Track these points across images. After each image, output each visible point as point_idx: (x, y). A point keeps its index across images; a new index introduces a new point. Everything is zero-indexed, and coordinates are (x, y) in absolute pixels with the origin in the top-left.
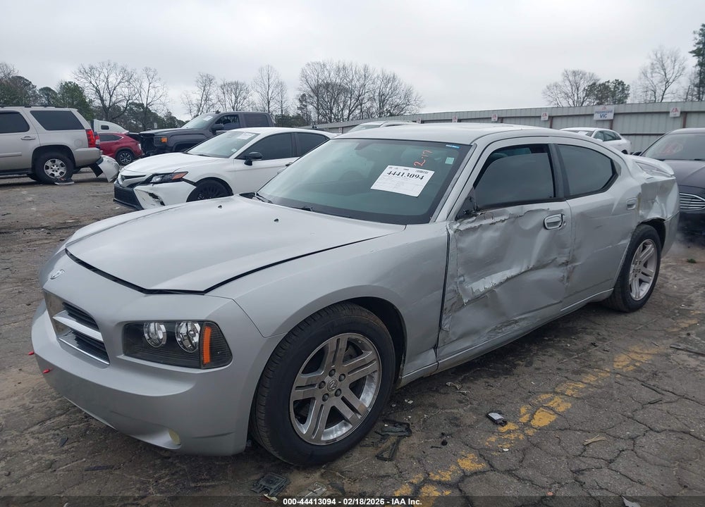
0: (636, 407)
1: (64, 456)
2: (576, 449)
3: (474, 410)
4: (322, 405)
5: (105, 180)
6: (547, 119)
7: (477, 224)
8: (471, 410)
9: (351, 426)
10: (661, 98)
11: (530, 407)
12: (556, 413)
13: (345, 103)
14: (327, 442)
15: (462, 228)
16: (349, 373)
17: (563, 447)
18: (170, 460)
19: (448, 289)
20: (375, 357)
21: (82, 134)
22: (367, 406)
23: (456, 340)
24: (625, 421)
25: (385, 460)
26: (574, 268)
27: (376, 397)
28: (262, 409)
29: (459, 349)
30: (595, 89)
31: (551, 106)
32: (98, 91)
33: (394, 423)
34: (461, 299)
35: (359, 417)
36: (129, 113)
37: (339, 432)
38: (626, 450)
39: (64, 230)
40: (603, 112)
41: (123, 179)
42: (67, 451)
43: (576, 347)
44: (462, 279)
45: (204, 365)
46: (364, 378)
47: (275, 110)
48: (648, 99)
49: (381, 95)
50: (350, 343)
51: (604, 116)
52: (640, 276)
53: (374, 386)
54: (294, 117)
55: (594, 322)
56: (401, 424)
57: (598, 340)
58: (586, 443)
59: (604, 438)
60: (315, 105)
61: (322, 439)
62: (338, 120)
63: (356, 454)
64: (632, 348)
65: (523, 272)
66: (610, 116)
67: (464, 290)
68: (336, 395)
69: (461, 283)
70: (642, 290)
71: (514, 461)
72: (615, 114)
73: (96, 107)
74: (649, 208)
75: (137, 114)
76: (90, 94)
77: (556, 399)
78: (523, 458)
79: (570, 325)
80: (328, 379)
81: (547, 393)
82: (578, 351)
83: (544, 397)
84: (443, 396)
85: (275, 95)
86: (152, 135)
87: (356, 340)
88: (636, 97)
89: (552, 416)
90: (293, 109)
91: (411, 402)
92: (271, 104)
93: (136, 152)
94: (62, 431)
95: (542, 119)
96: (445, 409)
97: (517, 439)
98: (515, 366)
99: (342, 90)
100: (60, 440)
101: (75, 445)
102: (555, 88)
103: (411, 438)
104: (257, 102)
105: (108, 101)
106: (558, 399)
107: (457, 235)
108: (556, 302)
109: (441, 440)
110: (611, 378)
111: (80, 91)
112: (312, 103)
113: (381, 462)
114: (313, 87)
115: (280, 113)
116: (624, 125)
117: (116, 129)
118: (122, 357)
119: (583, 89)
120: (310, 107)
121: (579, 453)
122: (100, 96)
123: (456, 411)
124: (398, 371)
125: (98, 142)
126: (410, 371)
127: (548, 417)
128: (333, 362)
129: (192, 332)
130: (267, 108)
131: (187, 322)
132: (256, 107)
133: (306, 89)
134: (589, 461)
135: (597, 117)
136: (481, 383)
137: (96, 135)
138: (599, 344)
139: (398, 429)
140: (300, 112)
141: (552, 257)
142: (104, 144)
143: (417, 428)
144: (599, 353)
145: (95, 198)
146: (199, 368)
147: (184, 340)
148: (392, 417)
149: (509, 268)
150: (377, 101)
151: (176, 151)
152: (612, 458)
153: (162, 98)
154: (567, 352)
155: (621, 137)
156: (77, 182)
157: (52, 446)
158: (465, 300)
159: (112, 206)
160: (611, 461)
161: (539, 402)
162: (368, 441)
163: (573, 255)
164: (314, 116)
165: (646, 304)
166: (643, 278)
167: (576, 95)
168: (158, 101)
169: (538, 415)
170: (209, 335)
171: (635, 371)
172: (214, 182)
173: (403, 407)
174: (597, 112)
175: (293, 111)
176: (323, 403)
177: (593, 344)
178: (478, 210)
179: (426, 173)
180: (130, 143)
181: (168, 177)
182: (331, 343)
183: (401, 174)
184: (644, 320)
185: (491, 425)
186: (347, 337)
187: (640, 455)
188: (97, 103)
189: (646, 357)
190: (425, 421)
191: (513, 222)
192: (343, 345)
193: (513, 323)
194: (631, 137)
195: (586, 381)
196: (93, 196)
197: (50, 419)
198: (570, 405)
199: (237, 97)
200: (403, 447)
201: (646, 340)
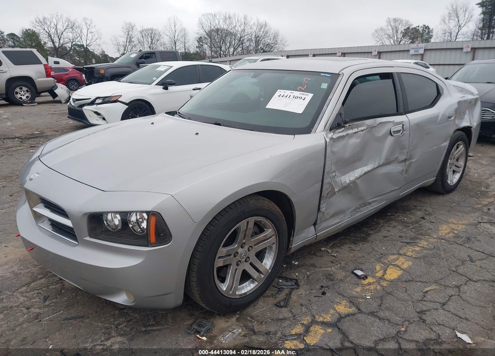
0: (458, 264)
1: (47, 309)
2: (418, 296)
3: (343, 268)
4: (236, 269)
5: (60, 102)
6: (376, 54)
7: (344, 134)
8: (340, 268)
9: (257, 283)
10: (455, 38)
11: (383, 265)
12: (401, 269)
13: (230, 43)
14: (240, 295)
15: (335, 136)
16: (255, 245)
17: (409, 294)
18: (125, 311)
19: (325, 182)
20: (273, 233)
21: (40, 68)
22: (268, 268)
23: (329, 218)
24: (451, 274)
25: (282, 307)
26: (411, 163)
27: (274, 262)
28: (194, 274)
29: (331, 225)
30: (409, 32)
31: (378, 44)
32: (50, 36)
33: (286, 279)
34: (333, 189)
35: (263, 276)
36: (74, 51)
37: (248, 287)
38: (454, 295)
39: (33, 139)
40: (416, 48)
41: (74, 102)
42: (48, 306)
43: (411, 220)
44: (334, 174)
45: (151, 244)
46: (266, 249)
47: (180, 49)
48: (446, 39)
49: (256, 37)
50: (256, 224)
51: (417, 52)
52: (454, 168)
53: (273, 254)
54: (193, 54)
55: (421, 202)
56: (291, 280)
57: (426, 214)
58: (424, 291)
59: (438, 287)
60: (209, 45)
61: (237, 293)
62: (226, 56)
63: (261, 302)
64: (450, 220)
65: (376, 168)
66: (421, 51)
67: (336, 182)
68: (246, 261)
69: (334, 177)
70: (455, 178)
71: (374, 306)
72: (425, 50)
73: (49, 48)
74: (462, 118)
75: (80, 52)
76: (44, 38)
77: (400, 259)
78: (381, 303)
79: (405, 204)
80: (240, 250)
81: (394, 254)
82: (412, 223)
83: (392, 257)
84: (319, 258)
85: (180, 37)
86: (93, 68)
87: (260, 222)
88: (437, 38)
89: (399, 272)
90: (193, 49)
91: (297, 263)
92: (177, 44)
93: (81, 81)
94: (43, 291)
95: (373, 54)
96: (322, 268)
97: (376, 289)
98: (369, 235)
99: (228, 33)
100: (42, 298)
101: (54, 301)
102: (381, 31)
103: (299, 290)
104: (167, 42)
105: (58, 43)
106: (402, 259)
107: (332, 142)
108: (398, 188)
109: (321, 291)
110: (438, 243)
111: (37, 36)
112: (207, 43)
113: (280, 309)
114: (207, 32)
115: (184, 51)
116: (430, 58)
117: (64, 63)
118: (88, 238)
119: (400, 32)
120: (205, 46)
121: (421, 298)
122: (52, 39)
123: (330, 269)
124: (289, 242)
125: (52, 73)
126: (298, 241)
127: (396, 272)
128: (244, 239)
129: (140, 220)
130: (174, 47)
131: (136, 212)
132: (166, 47)
133: (202, 33)
134: (429, 304)
135: (412, 52)
136: (346, 248)
137: (51, 68)
138: (427, 217)
139: (289, 283)
140: (198, 50)
141: (396, 156)
142: (57, 75)
143: (303, 282)
144: (428, 224)
145: (54, 115)
146: (147, 246)
147: (135, 226)
148: (284, 275)
149: (366, 165)
150: (254, 42)
151: (111, 80)
152: (444, 301)
153: (98, 41)
154: (405, 224)
155: (430, 66)
156: (39, 103)
157: (37, 302)
158: (336, 190)
159: (66, 121)
160: (444, 304)
161: (389, 261)
162: (268, 293)
163: (411, 154)
164: (208, 52)
165: (458, 188)
166: (456, 169)
167: (395, 36)
168: (95, 43)
169: (389, 271)
170: (154, 222)
171: (455, 237)
172: (141, 102)
173: (291, 267)
174: (413, 49)
175: (193, 50)
176: (237, 267)
177: (423, 218)
178: (346, 123)
179: (307, 95)
180: (77, 74)
181: (107, 99)
182: (242, 225)
183: (288, 96)
184: (457, 200)
185: (356, 279)
186: (254, 219)
187: (464, 299)
188: (50, 44)
189: (461, 227)
190: (308, 277)
191: (370, 131)
192: (251, 225)
193: (367, 205)
194: (436, 66)
195: (420, 245)
196: (52, 114)
197: (33, 282)
198: (411, 263)
199: (152, 40)
200: (294, 297)
201: (459, 214)
